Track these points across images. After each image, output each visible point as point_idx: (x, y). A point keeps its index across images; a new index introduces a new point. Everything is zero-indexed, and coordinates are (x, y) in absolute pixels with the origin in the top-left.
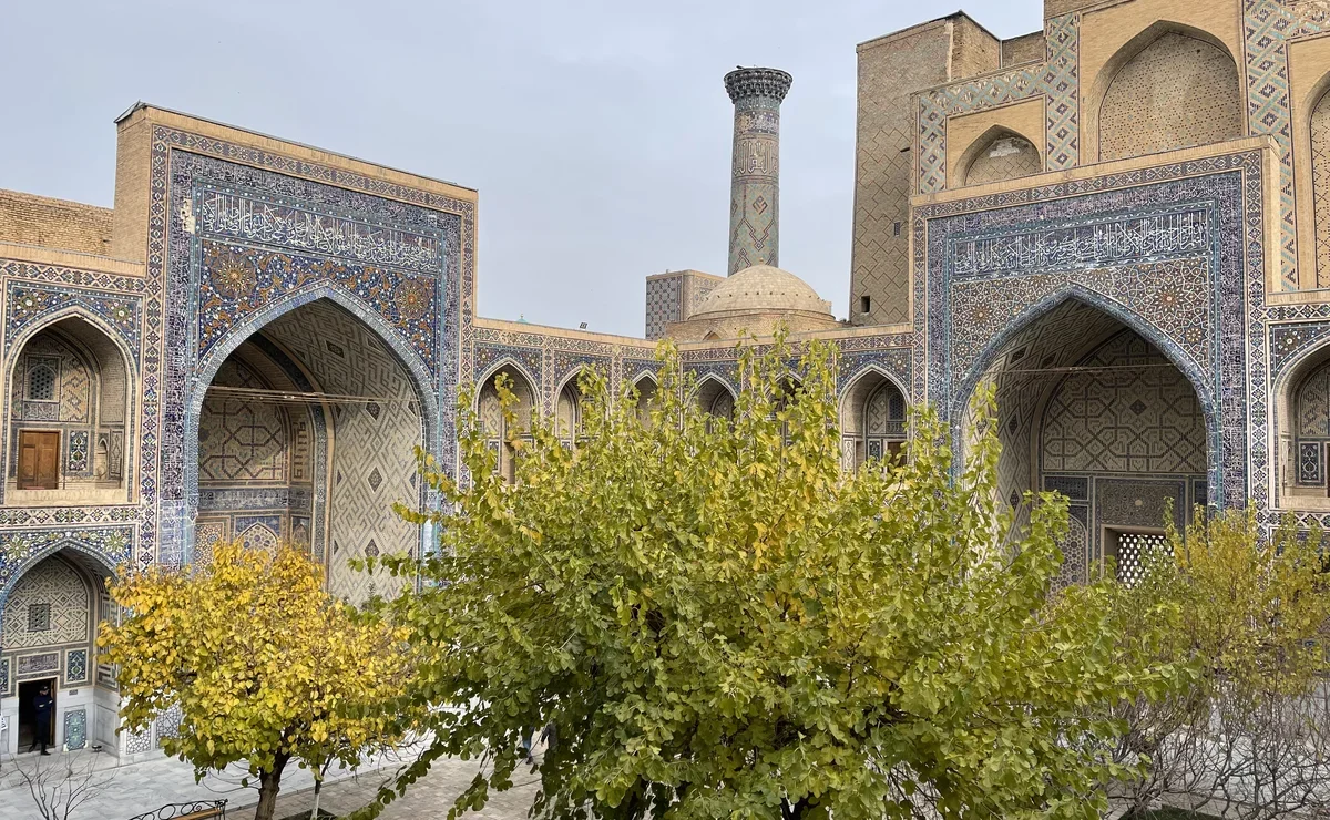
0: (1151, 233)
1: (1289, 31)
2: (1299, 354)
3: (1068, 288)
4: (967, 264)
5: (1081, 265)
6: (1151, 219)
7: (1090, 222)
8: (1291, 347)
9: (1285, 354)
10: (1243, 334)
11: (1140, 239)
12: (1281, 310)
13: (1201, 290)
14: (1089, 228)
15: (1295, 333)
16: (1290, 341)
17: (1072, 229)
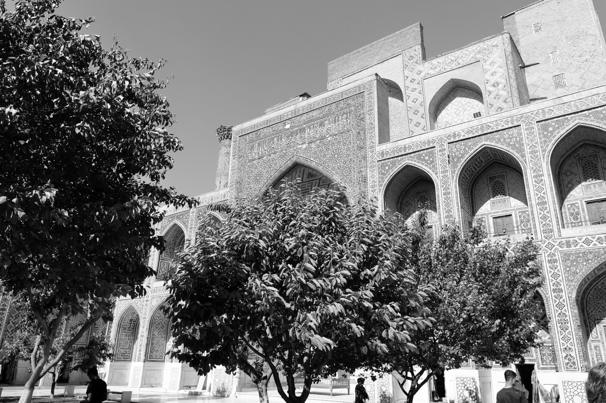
0: (329, 126)
1: (423, 74)
2: (392, 174)
3: (294, 159)
4: (254, 154)
5: (300, 146)
6: (329, 120)
7: (304, 126)
8: (387, 171)
9: (385, 175)
10: (367, 168)
11: (324, 130)
12: (383, 153)
13: (349, 149)
14: (304, 128)
15: (389, 163)
16: (387, 168)
17: (297, 130)
